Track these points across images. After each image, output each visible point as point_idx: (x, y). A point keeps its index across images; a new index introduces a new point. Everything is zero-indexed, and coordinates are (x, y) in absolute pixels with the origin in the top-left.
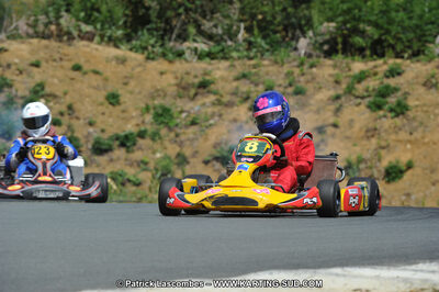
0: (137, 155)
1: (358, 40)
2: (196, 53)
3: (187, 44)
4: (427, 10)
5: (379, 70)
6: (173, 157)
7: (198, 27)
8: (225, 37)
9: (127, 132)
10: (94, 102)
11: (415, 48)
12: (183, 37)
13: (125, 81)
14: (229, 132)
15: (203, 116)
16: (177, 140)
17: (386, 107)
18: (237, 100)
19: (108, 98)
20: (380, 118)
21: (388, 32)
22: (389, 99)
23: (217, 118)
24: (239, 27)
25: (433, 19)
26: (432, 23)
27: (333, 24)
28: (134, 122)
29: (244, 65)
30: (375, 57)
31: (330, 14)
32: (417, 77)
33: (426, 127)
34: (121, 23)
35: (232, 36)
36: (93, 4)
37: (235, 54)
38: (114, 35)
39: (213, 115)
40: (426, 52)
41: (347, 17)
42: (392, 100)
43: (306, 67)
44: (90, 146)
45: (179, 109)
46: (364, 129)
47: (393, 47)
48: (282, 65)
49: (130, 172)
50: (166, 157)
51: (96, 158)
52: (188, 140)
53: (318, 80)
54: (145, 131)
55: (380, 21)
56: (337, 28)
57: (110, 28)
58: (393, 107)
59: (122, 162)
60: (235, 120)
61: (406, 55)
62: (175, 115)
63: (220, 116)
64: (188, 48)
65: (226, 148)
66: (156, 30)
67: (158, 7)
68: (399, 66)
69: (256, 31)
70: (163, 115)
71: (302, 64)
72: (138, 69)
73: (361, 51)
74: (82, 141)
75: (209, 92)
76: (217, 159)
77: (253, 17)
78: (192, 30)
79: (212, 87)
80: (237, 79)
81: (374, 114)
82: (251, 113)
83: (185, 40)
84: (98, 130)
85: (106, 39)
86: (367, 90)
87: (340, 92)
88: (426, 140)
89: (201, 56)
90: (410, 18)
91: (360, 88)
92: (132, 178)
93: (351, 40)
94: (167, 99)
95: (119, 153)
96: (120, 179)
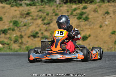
0: (8, 36)
3: (23, 2)
5: (80, 7)
6: (19, 36)
9: (5, 29)
13: (4, 13)
14: (36, 28)
15: (28, 23)
16: (20, 31)
17: (82, 18)
18: (38, 18)
20: (80, 22)
23: (32, 24)
28: (7, 26)
29: (40, 7)
30: (79, 3)
32: (91, 9)
33: (94, 24)
37: (37, 4)
40: (94, 1)
42: (84, 16)
43: (58, 8)
45: (20, 21)
46: (76, 25)
48: (52, 6)
49: (6, 41)
50: (16, 37)
52: (23, 30)
53: (62, 11)
54: (10, 28)
58: (84, 18)
59: (3, 38)
60: (37, 24)
61: (88, 2)
62: (19, 23)
64: (24, 3)
65: (35, 33)
68: (86, 6)
70: (16, 23)
71: (57, 6)
72: (8, 10)
73: (75, 2)
75: (30, 16)
76: (32, 36)
79: (31, 14)
80: (38, 12)
82: (42, 22)
86: (77, 13)
87: (69, 14)
88: (94, 28)
89: (27, 5)
91: (75, 13)
92: (6, 43)
94: (17, 18)
95: (3, 35)
96: (3, 43)
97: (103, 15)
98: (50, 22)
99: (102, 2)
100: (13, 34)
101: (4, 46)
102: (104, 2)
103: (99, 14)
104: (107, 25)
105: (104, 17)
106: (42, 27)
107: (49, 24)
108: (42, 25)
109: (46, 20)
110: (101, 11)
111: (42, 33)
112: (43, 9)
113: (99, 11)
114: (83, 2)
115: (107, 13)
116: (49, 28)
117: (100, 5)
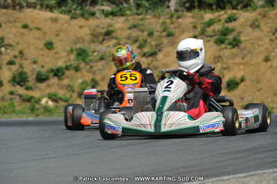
0: (66, 82)
2: (103, 13)
3: (97, 7)
5: (221, 18)
6: (89, 81)
8: (122, 1)
9: (58, 67)
10: (36, 48)
11: (245, 2)
12: (94, 1)
13: (58, 33)
15: (108, 54)
16: (91, 70)
17: (227, 42)
18: (130, 42)
19: (46, 45)
20: (223, 49)
22: (228, 37)
28: (63, 60)
29: (135, 19)
30: (219, 9)
32: (246, 21)
33: (253, 53)
37: (128, 12)
38: (50, 4)
40: (252, 5)
42: (230, 37)
43: (174, 18)
44: (34, 77)
45: (92, 50)
46: (213, 57)
47: (230, 2)
48: (159, 18)
49: (61, 93)
50: (82, 83)
51: (38, 84)
52: (99, 70)
53: (182, 26)
54: (71, 65)
58: (231, 41)
59: (56, 86)
61: (239, 7)
62: (90, 54)
64: (99, 10)
70: (82, 54)
71: (172, 17)
72: (65, 26)
73: (210, 6)
74: (29, 74)
75: (112, 38)
79: (114, 34)
80: (130, 28)
81: (219, 47)
82: (139, 50)
83: (96, 5)
84: (40, 66)
85: (44, 6)
86: (214, 31)
87: (197, 33)
88: (253, 62)
89: (106, 15)
91: (209, 30)
92: (63, 97)
94: (85, 43)
95: (54, 80)
96: (54, 98)
97: (271, 34)
98: (157, 50)
99: (268, 7)
100: (77, 79)
101: (56, 104)
103: (262, 31)
105: (273, 38)
107: (153, 54)
108: (139, 57)
109: (148, 45)
110: (266, 27)
113: (261, 25)
114: (228, 6)
116: (154, 63)
117: (265, 13)
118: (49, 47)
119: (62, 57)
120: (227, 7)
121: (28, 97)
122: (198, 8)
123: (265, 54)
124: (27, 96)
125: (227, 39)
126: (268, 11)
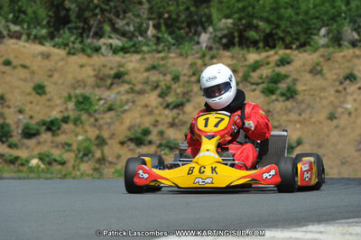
0: (62, 138)
1: (252, 34)
2: (111, 48)
3: (102, 41)
4: (311, 6)
5: (270, 59)
6: (93, 139)
7: (113, 25)
8: (137, 34)
9: (52, 118)
10: (23, 92)
11: (302, 40)
12: (99, 35)
13: (50, 73)
14: (142, 116)
15: (118, 103)
16: (96, 124)
17: (278, 92)
18: (148, 88)
19: (35, 89)
20: (273, 101)
21: (278, 26)
22: (280, 85)
23: (130, 104)
24: (148, 25)
25: (317, 14)
26: (317, 18)
27: (230, 21)
28: (59, 109)
29: (154, 57)
30: (267, 48)
31: (227, 12)
32: (304, 65)
33: (313, 108)
34: (45, 22)
35: (143, 32)
36: (20, 7)
37: (145, 48)
38: (39, 34)
39: (127, 102)
40: (312, 43)
41: (243, 14)
42: (283, 86)
43: (207, 58)
44: (20, 131)
45: (97, 97)
47: (282, 39)
48: (187, 57)
49: (56, 153)
50: (87, 139)
51: (26, 141)
52: (107, 123)
54: (68, 117)
55: (271, 18)
56: (234, 24)
57: (35, 28)
58: (284, 91)
59: (49, 144)
60: (146, 106)
61: (294, 46)
62: (94, 102)
63: (134, 102)
64: (105, 44)
65: (140, 131)
66: (76, 28)
67: (77, 9)
68: (288, 55)
69: (163, 28)
70: (84, 103)
71: (204, 56)
72: (61, 63)
73: (255, 44)
74: (13, 127)
75: (124, 82)
76: (131, 140)
77: (160, 16)
78: (107, 28)
79: (126, 77)
80: (148, 70)
81: (267, 99)
82: (160, 100)
83: (101, 37)
84: (27, 117)
85: (32, 37)
86: (261, 78)
87: (239, 79)
88: (313, 120)
89: (115, 51)
90: (297, 14)
91: (255, 76)
92: (58, 158)
93: (246, 34)
94: (87, 88)
95: (46, 136)
96: (47, 159)
97: (337, 83)
98: (184, 100)
99: (334, 47)
100: (77, 135)
101: (48, 167)
102: (340, 45)
103: (326, 79)
104: (350, 114)
105: (341, 88)
106: (160, 114)
107: (179, 106)
108: (161, 108)
109: (173, 93)
110: (332, 73)
111: (161, 133)
112: (162, 62)
113: (325, 71)
114: (280, 44)
115: (351, 77)
116: (181, 117)
117: (330, 54)
118: (40, 91)
119: (57, 105)
120: (278, 46)
121: (12, 158)
122: (239, 46)
123: (330, 109)
124: (11, 155)
125: (278, 88)
126: (334, 52)
